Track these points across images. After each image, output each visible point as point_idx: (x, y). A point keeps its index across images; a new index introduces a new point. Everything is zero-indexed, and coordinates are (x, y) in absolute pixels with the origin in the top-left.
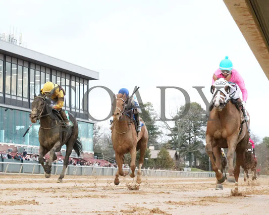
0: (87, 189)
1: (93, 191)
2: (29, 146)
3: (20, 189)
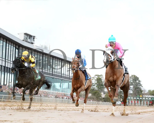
0: (76, 110)
1: (78, 110)
2: (52, 91)
3: (48, 109)
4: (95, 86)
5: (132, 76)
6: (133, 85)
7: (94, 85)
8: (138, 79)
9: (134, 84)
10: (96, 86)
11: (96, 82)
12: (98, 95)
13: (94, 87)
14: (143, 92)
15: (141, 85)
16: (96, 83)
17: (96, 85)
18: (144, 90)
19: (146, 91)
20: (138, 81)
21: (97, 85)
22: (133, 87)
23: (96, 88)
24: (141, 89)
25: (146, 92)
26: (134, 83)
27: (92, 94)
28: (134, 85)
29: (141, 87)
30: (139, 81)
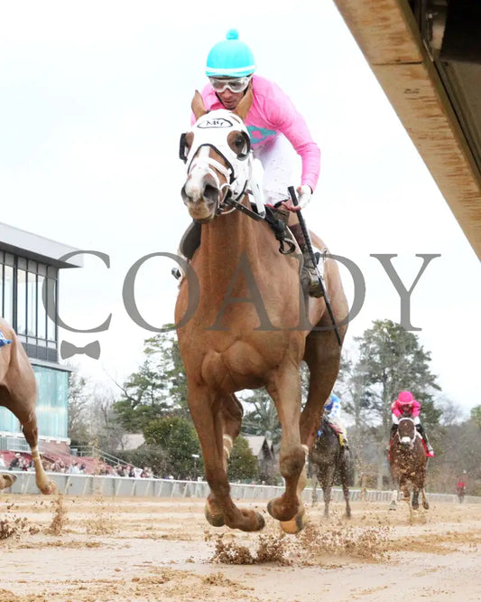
4: (161, 386)
5: (375, 330)
6: (385, 377)
7: (159, 382)
8: (415, 345)
9: (392, 372)
10: (172, 392)
11: (171, 367)
12: (180, 439)
13: (157, 394)
14: (441, 421)
15: (430, 380)
16: (171, 373)
17: (170, 385)
18: (450, 409)
19: (460, 414)
20: (410, 358)
21: (175, 383)
22: (385, 393)
23: (170, 401)
24: (431, 404)
25: (459, 420)
26: (387, 370)
27: (146, 435)
28: (390, 379)
29: (430, 390)
30: (420, 356)
